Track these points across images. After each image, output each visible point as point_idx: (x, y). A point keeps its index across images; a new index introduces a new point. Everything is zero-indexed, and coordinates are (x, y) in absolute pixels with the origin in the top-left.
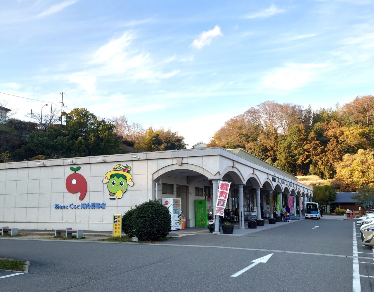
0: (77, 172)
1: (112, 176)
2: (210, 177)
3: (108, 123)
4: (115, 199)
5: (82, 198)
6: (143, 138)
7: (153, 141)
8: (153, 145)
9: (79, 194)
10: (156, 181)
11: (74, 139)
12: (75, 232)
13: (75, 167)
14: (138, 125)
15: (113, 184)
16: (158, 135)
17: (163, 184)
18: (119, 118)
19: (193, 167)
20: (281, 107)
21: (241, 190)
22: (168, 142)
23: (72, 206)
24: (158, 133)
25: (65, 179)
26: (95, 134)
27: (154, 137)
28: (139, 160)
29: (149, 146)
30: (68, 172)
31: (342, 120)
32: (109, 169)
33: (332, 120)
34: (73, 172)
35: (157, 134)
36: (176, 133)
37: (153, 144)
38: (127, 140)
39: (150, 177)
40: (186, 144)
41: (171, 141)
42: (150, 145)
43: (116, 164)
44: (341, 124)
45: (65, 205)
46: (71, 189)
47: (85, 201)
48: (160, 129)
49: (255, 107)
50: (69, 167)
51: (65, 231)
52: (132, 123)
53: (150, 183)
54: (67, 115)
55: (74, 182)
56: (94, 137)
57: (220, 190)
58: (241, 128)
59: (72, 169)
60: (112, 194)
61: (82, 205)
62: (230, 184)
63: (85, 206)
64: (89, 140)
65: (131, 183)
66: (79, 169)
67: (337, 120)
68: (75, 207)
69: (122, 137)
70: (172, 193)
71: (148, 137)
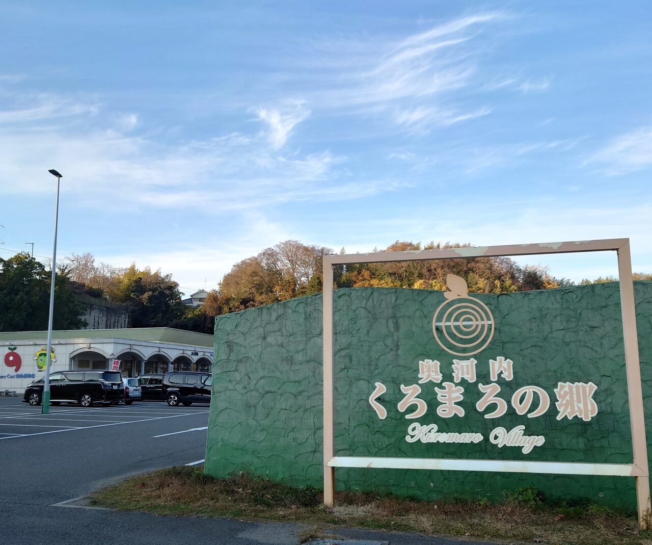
0: (14, 351)
1: (40, 355)
2: (107, 357)
3: (64, 266)
4: (41, 371)
5: (17, 370)
6: (120, 282)
7: (133, 287)
8: (132, 294)
9: (15, 367)
10: (73, 359)
11: (13, 295)
12: (11, 392)
13: (12, 347)
14: (109, 267)
15: (41, 360)
16: (141, 279)
17: (79, 360)
18: (81, 256)
19: (97, 350)
20: (306, 249)
21: (143, 364)
22: (154, 290)
23: (9, 376)
24: (141, 276)
25: (4, 357)
26: (41, 288)
27: (136, 282)
28: (61, 344)
29: (127, 295)
30: (7, 351)
31: (376, 271)
32: (39, 350)
33: (364, 270)
34: (11, 351)
35: (139, 278)
36: (168, 276)
37: (133, 291)
38: (91, 288)
39: (68, 356)
40: (181, 293)
41: (159, 288)
42: (127, 293)
43: (44, 346)
44: (374, 274)
45: (4, 375)
46: (8, 363)
47: (19, 372)
48: (144, 269)
49: (273, 248)
50: (7, 348)
51: (3, 392)
52: (100, 265)
53: (68, 360)
54: (5, 261)
55: (11, 358)
56: (41, 293)
57: (113, 365)
58: (255, 274)
59: (9, 349)
60: (40, 367)
61: (17, 375)
62: (120, 361)
63: (19, 376)
64: (33, 297)
65: (54, 360)
66: (15, 349)
67: (370, 271)
68: (11, 377)
69: (83, 285)
70: (88, 366)
71: (126, 281)
